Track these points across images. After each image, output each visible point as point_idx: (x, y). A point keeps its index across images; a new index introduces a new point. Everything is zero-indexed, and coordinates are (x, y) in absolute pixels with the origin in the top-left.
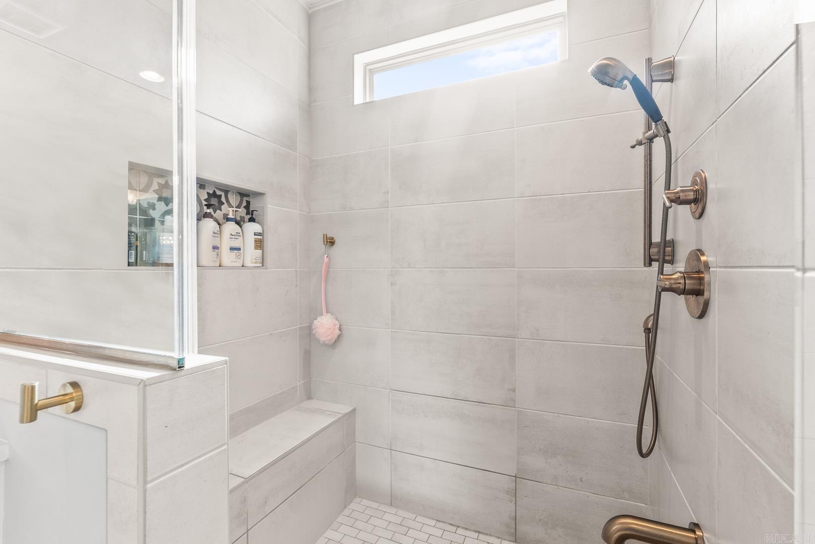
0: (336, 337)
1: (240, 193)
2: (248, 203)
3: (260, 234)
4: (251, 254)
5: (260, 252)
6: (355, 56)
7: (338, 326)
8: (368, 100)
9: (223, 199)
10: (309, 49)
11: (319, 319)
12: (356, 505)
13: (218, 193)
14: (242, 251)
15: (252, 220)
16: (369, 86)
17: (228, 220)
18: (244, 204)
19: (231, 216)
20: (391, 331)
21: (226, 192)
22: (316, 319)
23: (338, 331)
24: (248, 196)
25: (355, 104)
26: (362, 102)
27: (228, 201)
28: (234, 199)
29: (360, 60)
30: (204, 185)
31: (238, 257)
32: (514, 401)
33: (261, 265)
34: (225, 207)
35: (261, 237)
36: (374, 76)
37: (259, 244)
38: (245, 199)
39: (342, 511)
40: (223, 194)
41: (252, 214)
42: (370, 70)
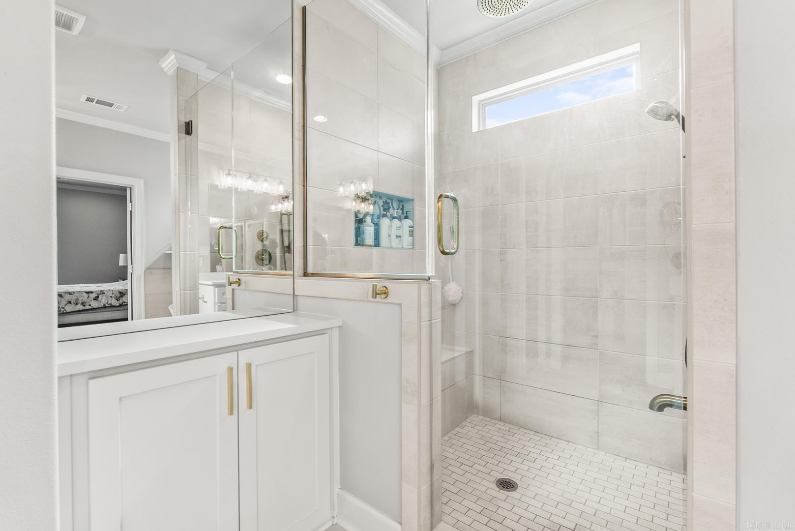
0: (460, 298)
1: (398, 200)
2: (403, 206)
3: (412, 227)
4: (407, 240)
5: (411, 238)
6: (473, 97)
7: (461, 291)
8: (481, 129)
9: (390, 205)
10: (439, 95)
11: (448, 285)
12: (473, 418)
13: (388, 201)
14: (402, 238)
15: (406, 217)
16: (482, 118)
17: (394, 218)
18: (401, 207)
19: (395, 216)
20: (501, 294)
21: (392, 200)
22: (445, 286)
23: (461, 294)
24: (403, 202)
25: (473, 131)
26: (477, 130)
27: (393, 206)
28: (395, 204)
29: (476, 99)
30: (381, 197)
31: (400, 241)
32: (597, 345)
33: (412, 247)
34: (391, 210)
35: (412, 229)
36: (486, 109)
37: (412, 233)
38: (401, 204)
39: (465, 420)
40: (390, 201)
41: (407, 214)
42: (483, 104)
